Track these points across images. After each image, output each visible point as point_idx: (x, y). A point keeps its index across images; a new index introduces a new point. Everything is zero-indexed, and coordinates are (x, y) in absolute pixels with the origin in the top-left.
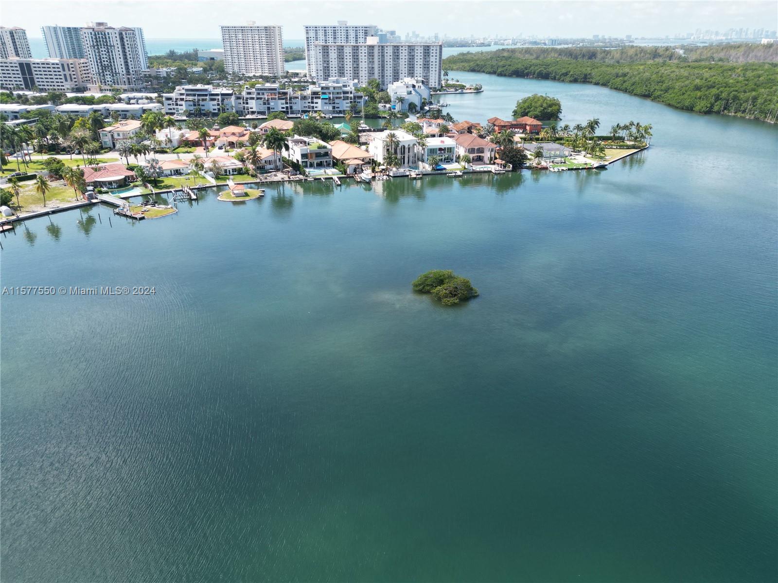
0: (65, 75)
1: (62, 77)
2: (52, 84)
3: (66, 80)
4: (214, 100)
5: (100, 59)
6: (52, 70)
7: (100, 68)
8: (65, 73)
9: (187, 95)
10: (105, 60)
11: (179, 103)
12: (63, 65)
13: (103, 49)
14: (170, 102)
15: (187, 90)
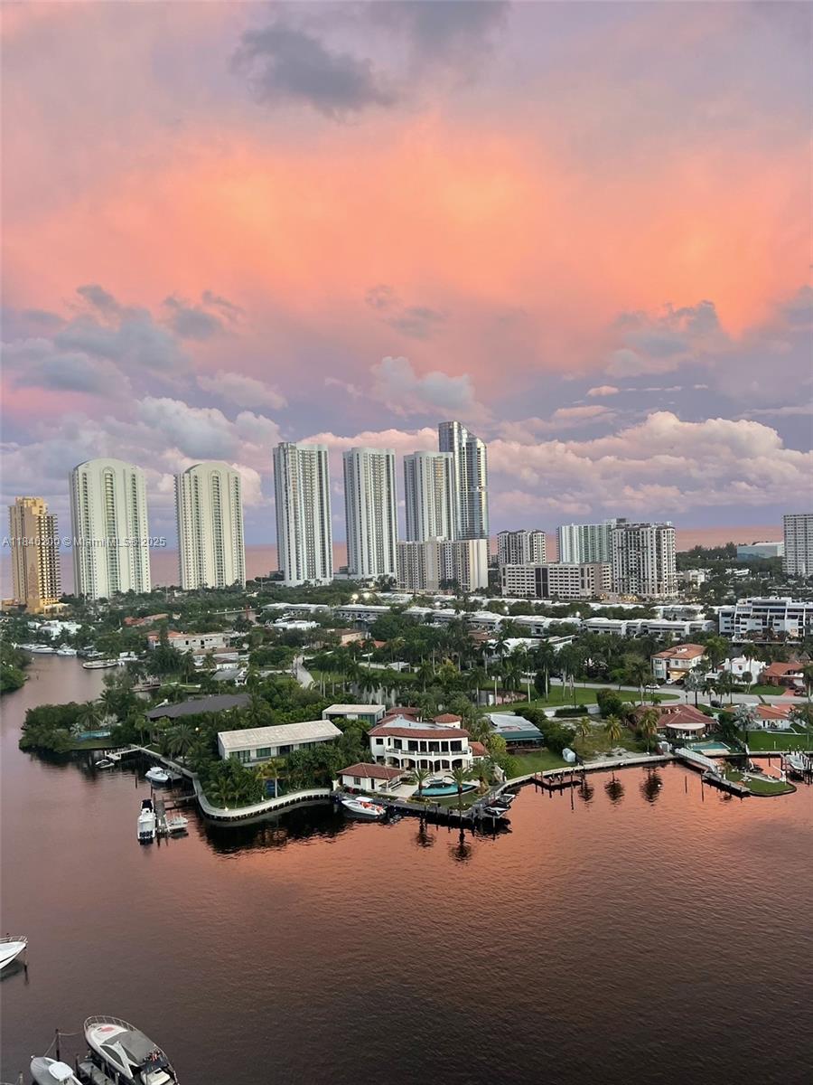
0: (583, 581)
1: (579, 583)
2: (566, 591)
3: (583, 587)
5: (627, 562)
6: (569, 575)
7: (625, 573)
8: (583, 578)
10: (633, 563)
11: (741, 620)
12: (582, 570)
13: (633, 551)
14: (729, 619)
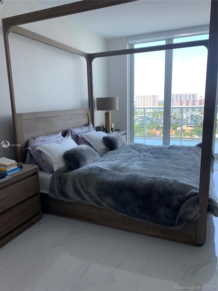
4: (149, 120)
9: (139, 118)
15: (139, 117)
